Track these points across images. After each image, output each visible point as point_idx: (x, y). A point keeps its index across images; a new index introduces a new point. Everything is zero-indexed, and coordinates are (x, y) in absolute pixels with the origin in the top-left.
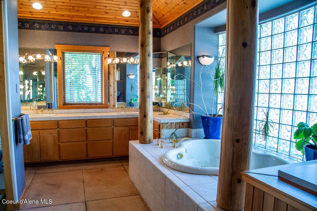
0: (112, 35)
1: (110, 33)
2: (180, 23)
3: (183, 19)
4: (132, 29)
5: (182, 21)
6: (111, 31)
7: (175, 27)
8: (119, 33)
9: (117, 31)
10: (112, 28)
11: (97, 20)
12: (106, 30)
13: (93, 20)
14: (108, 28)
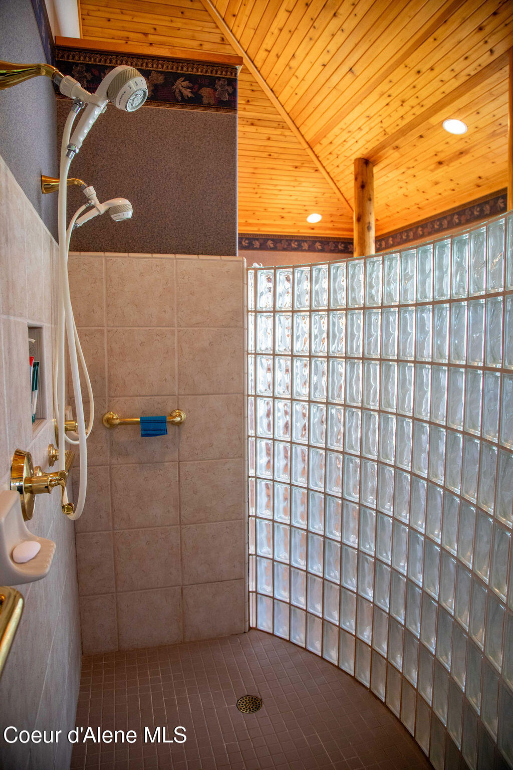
0: (287, 253)
1: (284, 249)
2: (408, 236)
3: (414, 230)
4: (320, 242)
5: (412, 234)
6: (286, 246)
7: (398, 240)
8: (299, 249)
9: (296, 246)
10: (287, 240)
11: (263, 229)
12: (278, 245)
13: (256, 229)
14: (280, 241)
